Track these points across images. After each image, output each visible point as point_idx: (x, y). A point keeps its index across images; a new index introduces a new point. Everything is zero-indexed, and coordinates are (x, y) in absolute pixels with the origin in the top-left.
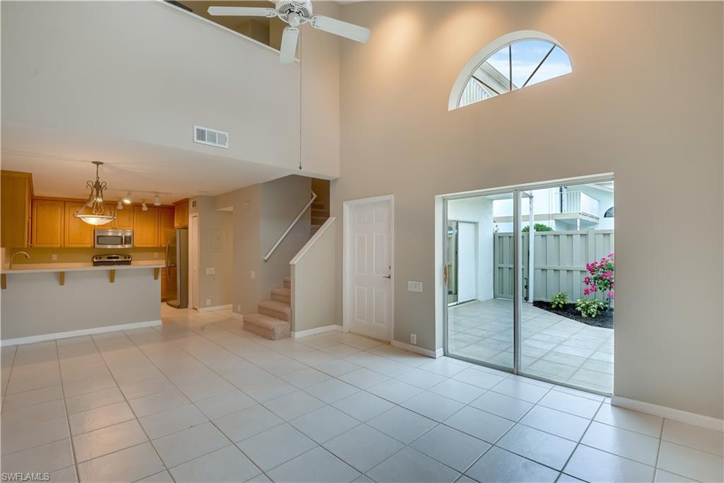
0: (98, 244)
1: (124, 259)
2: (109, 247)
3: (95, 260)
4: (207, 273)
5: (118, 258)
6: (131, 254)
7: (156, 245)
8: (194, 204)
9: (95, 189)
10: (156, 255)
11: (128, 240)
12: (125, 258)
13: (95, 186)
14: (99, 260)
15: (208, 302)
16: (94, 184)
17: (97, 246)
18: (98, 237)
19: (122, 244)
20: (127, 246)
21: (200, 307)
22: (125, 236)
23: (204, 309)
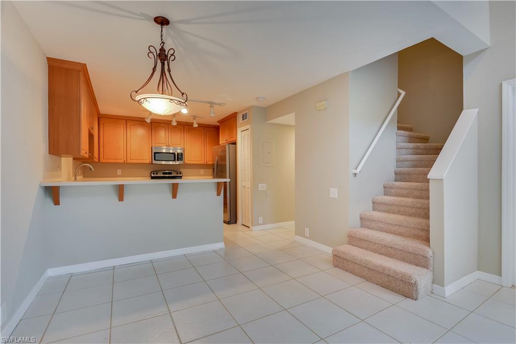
0: (155, 160)
1: (176, 175)
2: (163, 163)
3: (152, 175)
4: (260, 189)
5: (171, 173)
6: (181, 170)
7: (202, 162)
8: (244, 117)
9: (159, 61)
10: (202, 171)
11: (179, 157)
12: (177, 173)
13: (159, 55)
14: (156, 175)
15: (261, 220)
16: (158, 52)
17: (154, 162)
18: (155, 153)
19: (175, 160)
20: (177, 163)
21: (252, 225)
22: (178, 154)
23: (258, 227)
